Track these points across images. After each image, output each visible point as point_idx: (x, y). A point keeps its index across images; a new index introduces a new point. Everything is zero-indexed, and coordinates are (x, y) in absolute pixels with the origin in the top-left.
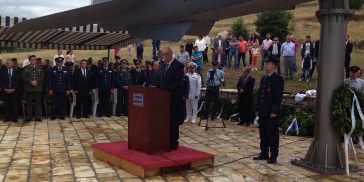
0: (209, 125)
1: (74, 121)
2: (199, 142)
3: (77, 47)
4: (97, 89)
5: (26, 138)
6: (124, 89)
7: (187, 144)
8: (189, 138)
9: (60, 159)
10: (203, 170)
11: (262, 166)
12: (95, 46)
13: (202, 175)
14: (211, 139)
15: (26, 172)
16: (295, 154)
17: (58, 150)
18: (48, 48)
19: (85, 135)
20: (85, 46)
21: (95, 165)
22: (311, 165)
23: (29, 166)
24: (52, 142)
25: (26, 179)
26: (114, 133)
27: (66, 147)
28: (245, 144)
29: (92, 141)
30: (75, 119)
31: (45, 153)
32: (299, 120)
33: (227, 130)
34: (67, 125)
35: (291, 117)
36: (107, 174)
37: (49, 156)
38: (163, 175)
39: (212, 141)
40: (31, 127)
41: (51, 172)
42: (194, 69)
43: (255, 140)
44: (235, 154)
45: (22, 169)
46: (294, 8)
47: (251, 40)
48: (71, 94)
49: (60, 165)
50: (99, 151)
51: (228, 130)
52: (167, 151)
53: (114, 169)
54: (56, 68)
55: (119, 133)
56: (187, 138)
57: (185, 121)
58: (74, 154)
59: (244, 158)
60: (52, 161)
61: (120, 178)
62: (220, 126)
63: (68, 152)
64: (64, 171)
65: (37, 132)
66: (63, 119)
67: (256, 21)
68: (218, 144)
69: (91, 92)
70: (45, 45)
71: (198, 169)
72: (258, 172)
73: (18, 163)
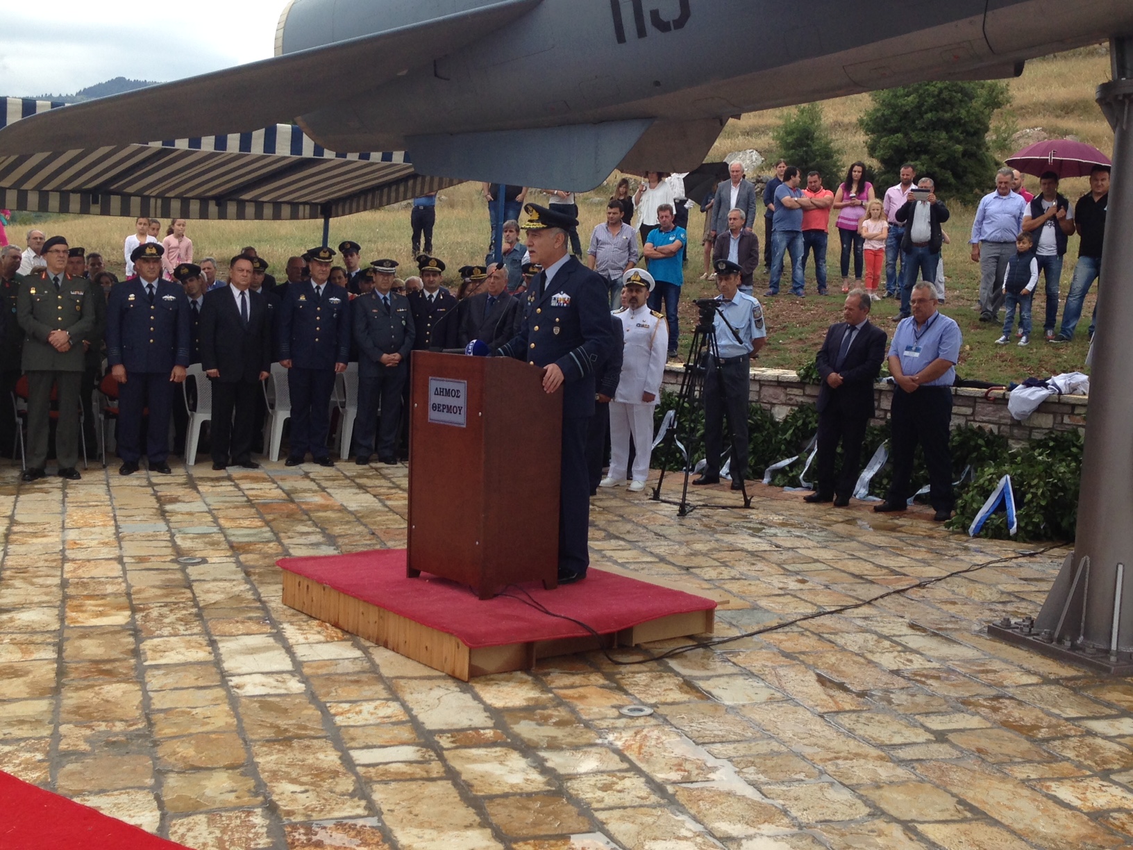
0: (691, 499)
1: (201, 479)
2: (657, 556)
3: (213, 208)
4: (286, 362)
5: (35, 535)
6: (381, 365)
7: (616, 562)
8: (622, 543)
9: (165, 610)
10: (672, 655)
11: (887, 643)
12: (277, 205)
13: (671, 670)
14: (698, 547)
15: (51, 654)
16: (1004, 603)
17: (156, 578)
18: (105, 211)
19: (245, 528)
20: (241, 204)
21: (291, 632)
22: (1060, 641)
23: (59, 633)
24: (130, 549)
25: (52, 675)
26: (348, 522)
27: (183, 570)
28: (823, 567)
29: (272, 547)
30: (206, 471)
31: (110, 589)
32: (1021, 485)
33: (756, 515)
34: (179, 492)
35: (989, 471)
36: (334, 662)
37: (123, 600)
38: (533, 670)
39: (705, 555)
40: (49, 497)
41: (136, 653)
42: (643, 295)
43: (857, 554)
44: (788, 599)
45: (33, 643)
46: (1018, 71)
47: (848, 188)
48: (191, 380)
49: (166, 631)
50: (305, 583)
51: (761, 516)
52: (546, 586)
53: (357, 646)
54: (134, 283)
55: (364, 521)
56: (613, 543)
57: (605, 482)
58: (211, 593)
59: (819, 614)
60: (138, 616)
61: (380, 678)
62: (730, 503)
63: (190, 587)
64: (183, 650)
65: (75, 515)
66: (163, 468)
67: (867, 113)
68: (725, 564)
69: (265, 374)
70: (95, 202)
71: (659, 650)
72: (870, 662)
73: (17, 623)
